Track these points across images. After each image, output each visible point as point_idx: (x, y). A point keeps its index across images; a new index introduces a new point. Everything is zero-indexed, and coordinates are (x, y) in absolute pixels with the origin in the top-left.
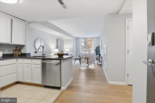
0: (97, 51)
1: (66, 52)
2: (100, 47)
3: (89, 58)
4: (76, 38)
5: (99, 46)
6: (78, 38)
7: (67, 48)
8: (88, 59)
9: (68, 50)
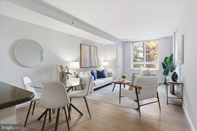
0: (166, 67)
1: (104, 66)
2: (173, 58)
3: (140, 88)
4: (123, 42)
5: (172, 56)
6: (127, 42)
7: (105, 61)
8: (138, 90)
9: (106, 64)
